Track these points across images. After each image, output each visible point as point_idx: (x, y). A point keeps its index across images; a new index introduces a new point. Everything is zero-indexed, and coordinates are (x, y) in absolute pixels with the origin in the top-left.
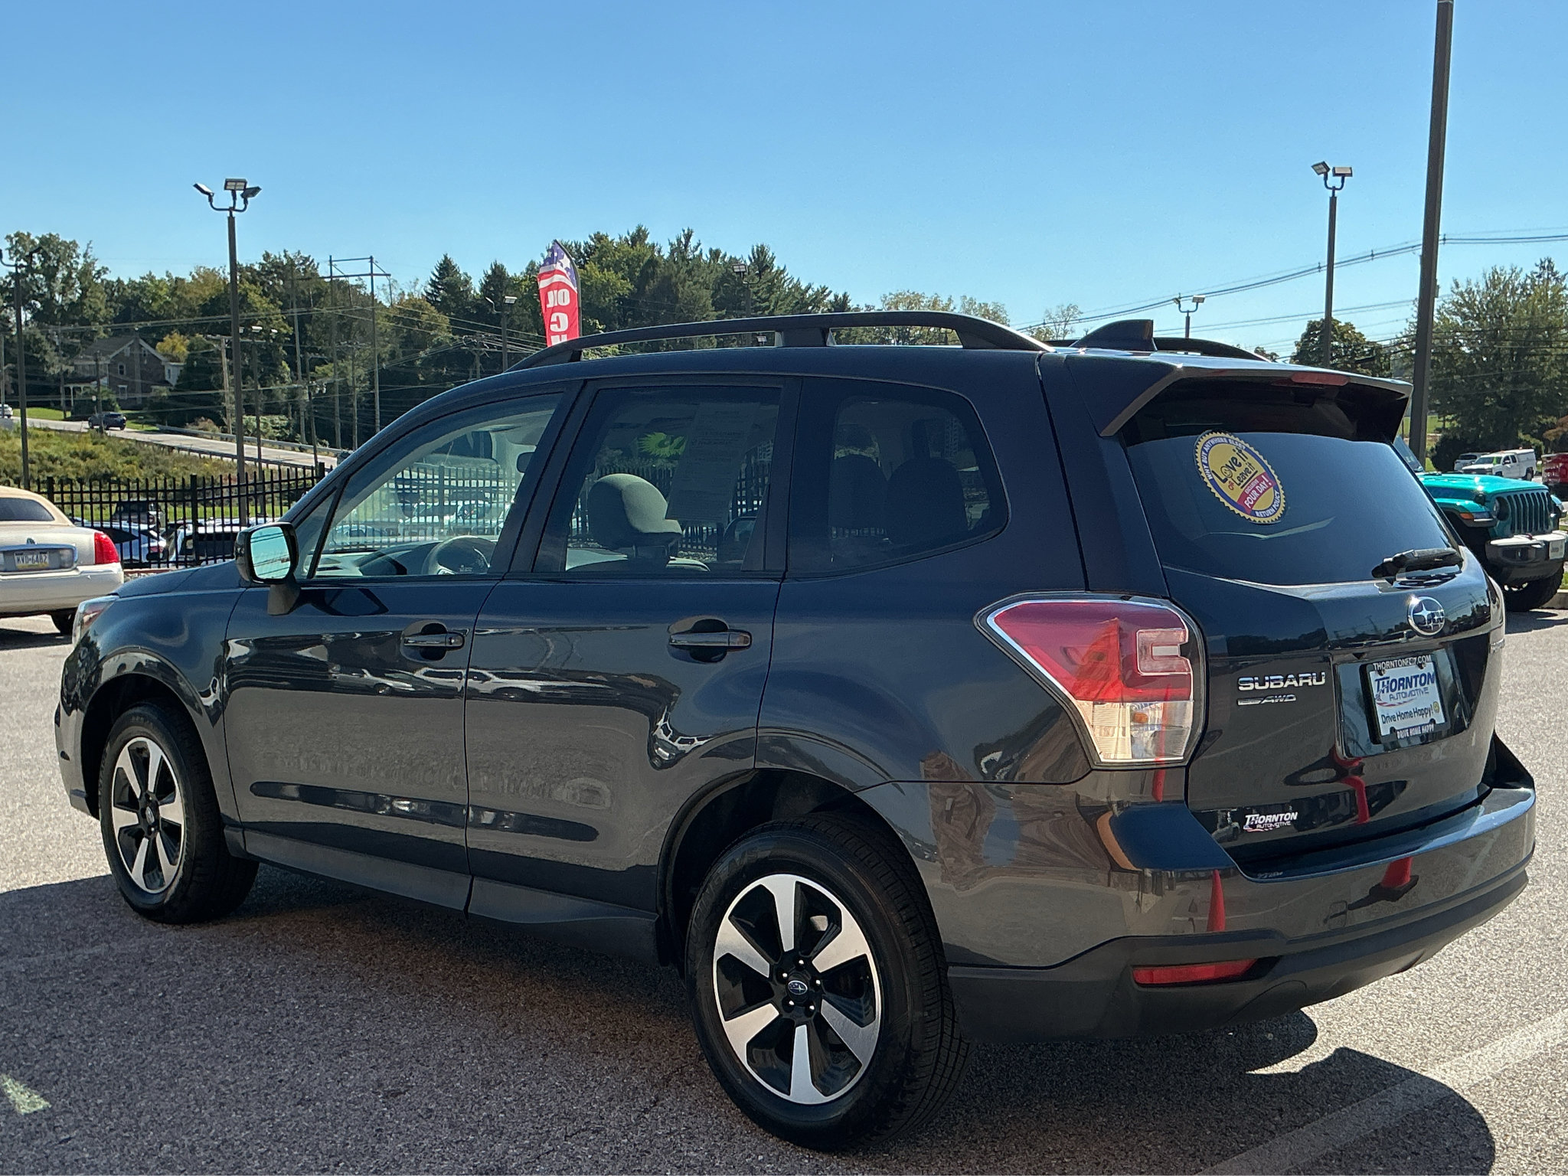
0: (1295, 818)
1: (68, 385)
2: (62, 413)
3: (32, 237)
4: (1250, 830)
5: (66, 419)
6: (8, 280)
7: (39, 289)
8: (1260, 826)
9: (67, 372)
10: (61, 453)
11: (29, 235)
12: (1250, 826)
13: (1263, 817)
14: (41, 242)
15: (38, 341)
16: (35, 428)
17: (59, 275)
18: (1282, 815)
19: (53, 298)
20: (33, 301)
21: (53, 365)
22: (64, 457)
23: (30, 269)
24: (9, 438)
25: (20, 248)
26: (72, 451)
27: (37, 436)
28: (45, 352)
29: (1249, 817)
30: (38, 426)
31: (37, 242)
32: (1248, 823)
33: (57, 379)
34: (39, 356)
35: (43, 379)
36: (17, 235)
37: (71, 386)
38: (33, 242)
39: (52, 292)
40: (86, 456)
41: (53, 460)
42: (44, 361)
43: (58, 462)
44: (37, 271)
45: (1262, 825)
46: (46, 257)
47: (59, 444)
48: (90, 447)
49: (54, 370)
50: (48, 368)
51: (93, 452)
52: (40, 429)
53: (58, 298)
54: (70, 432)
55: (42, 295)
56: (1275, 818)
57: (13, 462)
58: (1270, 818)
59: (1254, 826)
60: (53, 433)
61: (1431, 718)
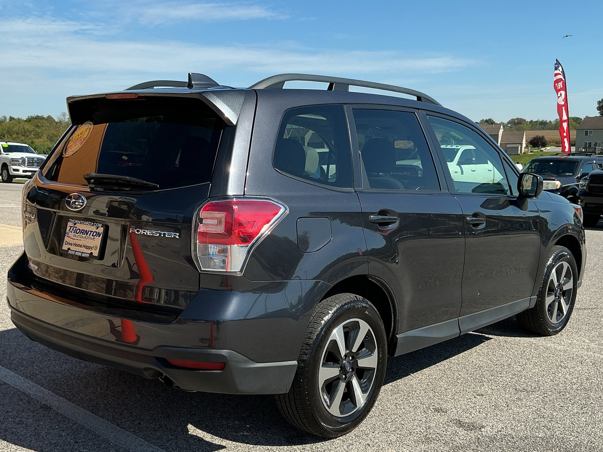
0: (37, 269)
61: (91, 252)
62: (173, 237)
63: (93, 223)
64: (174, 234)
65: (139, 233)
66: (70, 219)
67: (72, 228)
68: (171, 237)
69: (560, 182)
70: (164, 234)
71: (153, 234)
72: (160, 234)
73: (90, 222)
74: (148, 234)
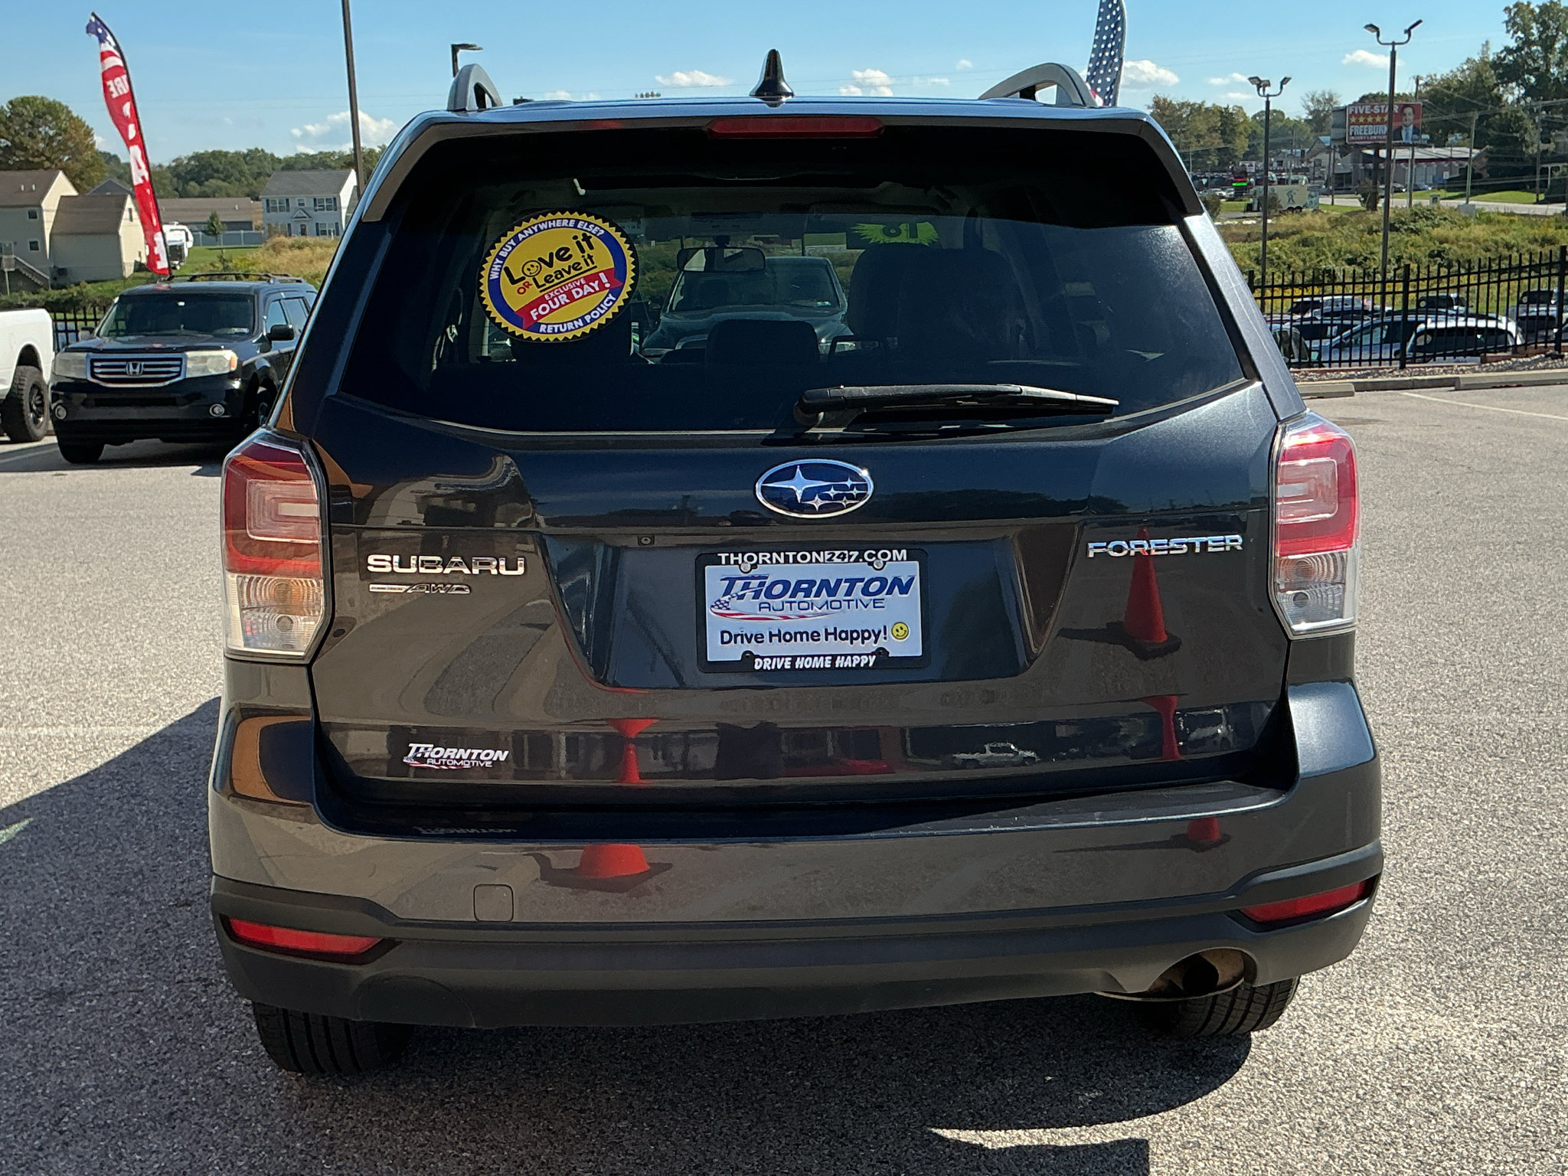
0: (502, 759)
1: (1545, 166)
2: (1535, 195)
3: (1532, 7)
4: (416, 764)
5: (1538, 202)
6: (1503, 55)
7: (1534, 61)
8: (434, 762)
9: (1546, 151)
10: (1519, 240)
11: (1529, 4)
12: (415, 758)
13: (442, 750)
14: (1541, 11)
15: (1519, 119)
16: (1499, 213)
17: (1558, 46)
18: (476, 752)
19: (1548, 70)
20: (1526, 76)
21: (1533, 144)
22: (1521, 244)
23: (1528, 43)
24: (1468, 225)
25: (1518, 20)
26: (1531, 237)
27: (1499, 222)
28: (1526, 130)
29: (414, 746)
30: (1502, 211)
31: (1537, 10)
32: (411, 754)
33: (1533, 158)
34: (1518, 135)
35: (1521, 160)
36: (1516, 6)
37: (1549, 166)
38: (1532, 11)
39: (1548, 65)
40: (1546, 241)
41: (1508, 246)
42: (1524, 140)
43: (1515, 249)
44: (1534, 43)
45: (437, 760)
46: (1545, 26)
47: (1520, 230)
48: (1551, 232)
49: (1532, 150)
50: (1527, 147)
51: (1554, 237)
52: (1504, 214)
53: (1554, 70)
54: (1535, 216)
55: (1537, 69)
56: (464, 754)
57: (1467, 251)
58: (452, 752)
59: (423, 760)
60: (1516, 218)
61: (876, 646)
62: (1228, 548)
63: (856, 553)
64: (1232, 541)
65: (1125, 552)
66: (723, 556)
67: (740, 583)
68: (1222, 549)
69: (235, 352)
70: (1204, 545)
71: (1169, 550)
72: (1191, 546)
73: (837, 553)
74: (1153, 553)
